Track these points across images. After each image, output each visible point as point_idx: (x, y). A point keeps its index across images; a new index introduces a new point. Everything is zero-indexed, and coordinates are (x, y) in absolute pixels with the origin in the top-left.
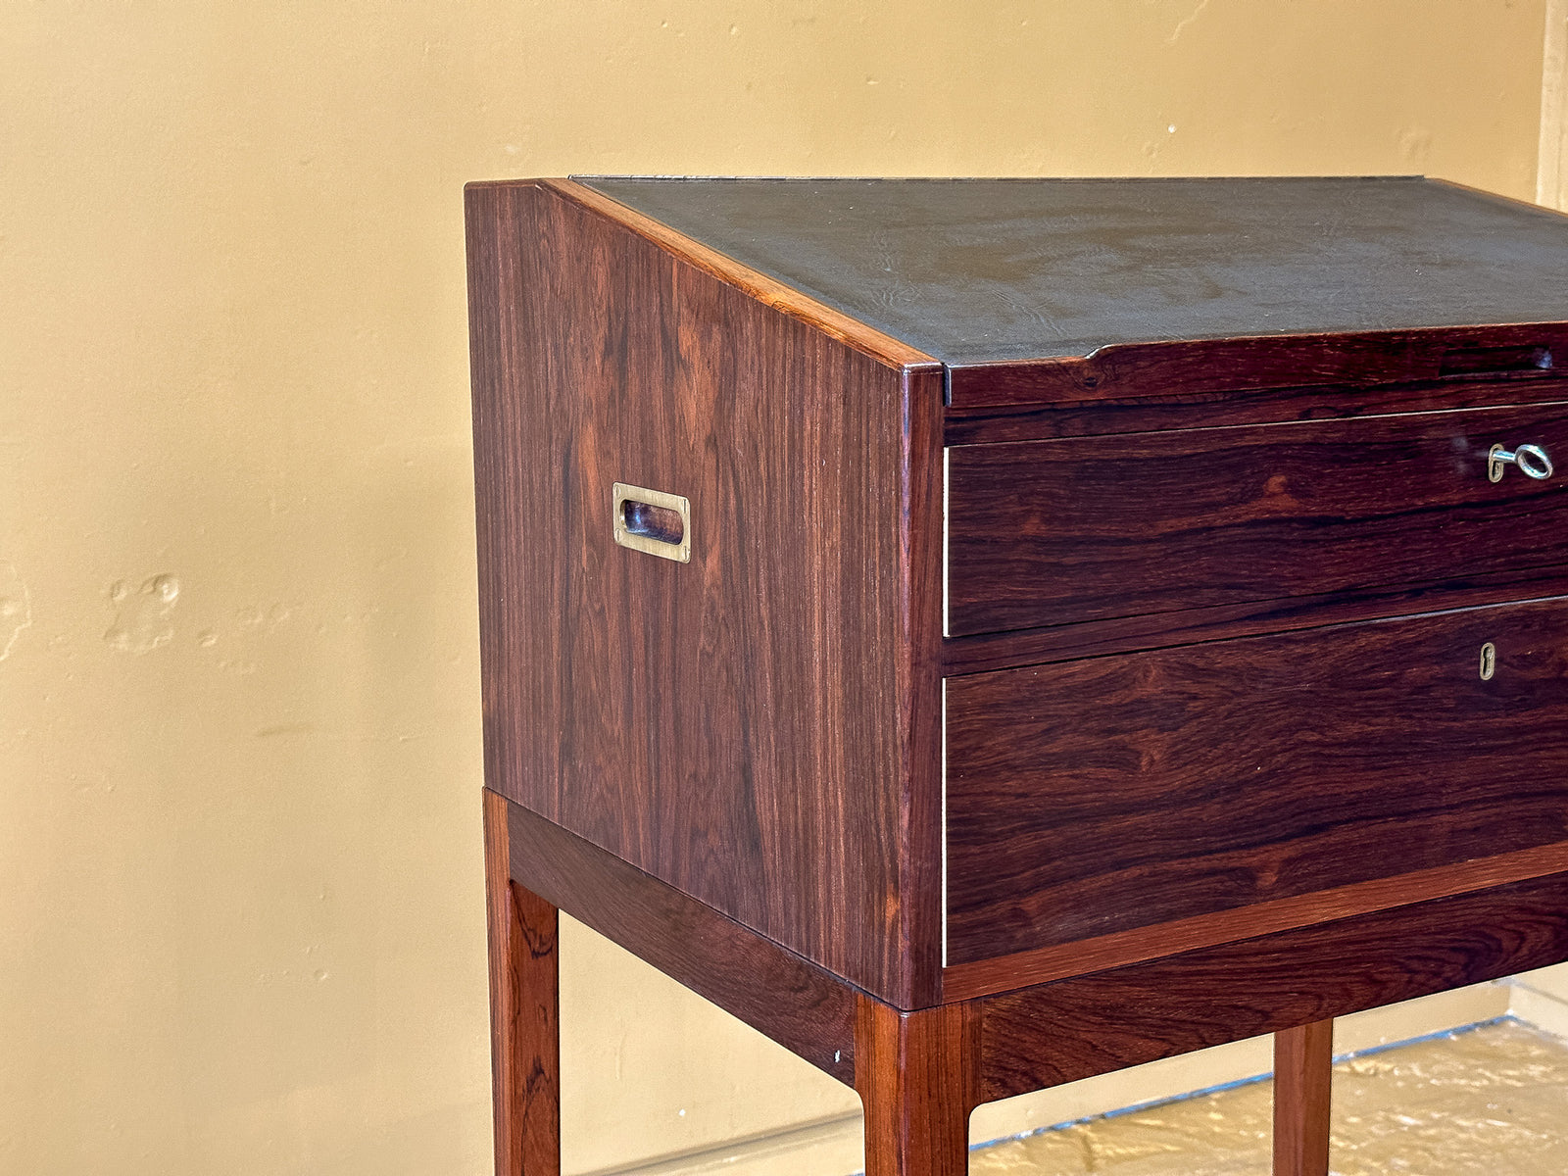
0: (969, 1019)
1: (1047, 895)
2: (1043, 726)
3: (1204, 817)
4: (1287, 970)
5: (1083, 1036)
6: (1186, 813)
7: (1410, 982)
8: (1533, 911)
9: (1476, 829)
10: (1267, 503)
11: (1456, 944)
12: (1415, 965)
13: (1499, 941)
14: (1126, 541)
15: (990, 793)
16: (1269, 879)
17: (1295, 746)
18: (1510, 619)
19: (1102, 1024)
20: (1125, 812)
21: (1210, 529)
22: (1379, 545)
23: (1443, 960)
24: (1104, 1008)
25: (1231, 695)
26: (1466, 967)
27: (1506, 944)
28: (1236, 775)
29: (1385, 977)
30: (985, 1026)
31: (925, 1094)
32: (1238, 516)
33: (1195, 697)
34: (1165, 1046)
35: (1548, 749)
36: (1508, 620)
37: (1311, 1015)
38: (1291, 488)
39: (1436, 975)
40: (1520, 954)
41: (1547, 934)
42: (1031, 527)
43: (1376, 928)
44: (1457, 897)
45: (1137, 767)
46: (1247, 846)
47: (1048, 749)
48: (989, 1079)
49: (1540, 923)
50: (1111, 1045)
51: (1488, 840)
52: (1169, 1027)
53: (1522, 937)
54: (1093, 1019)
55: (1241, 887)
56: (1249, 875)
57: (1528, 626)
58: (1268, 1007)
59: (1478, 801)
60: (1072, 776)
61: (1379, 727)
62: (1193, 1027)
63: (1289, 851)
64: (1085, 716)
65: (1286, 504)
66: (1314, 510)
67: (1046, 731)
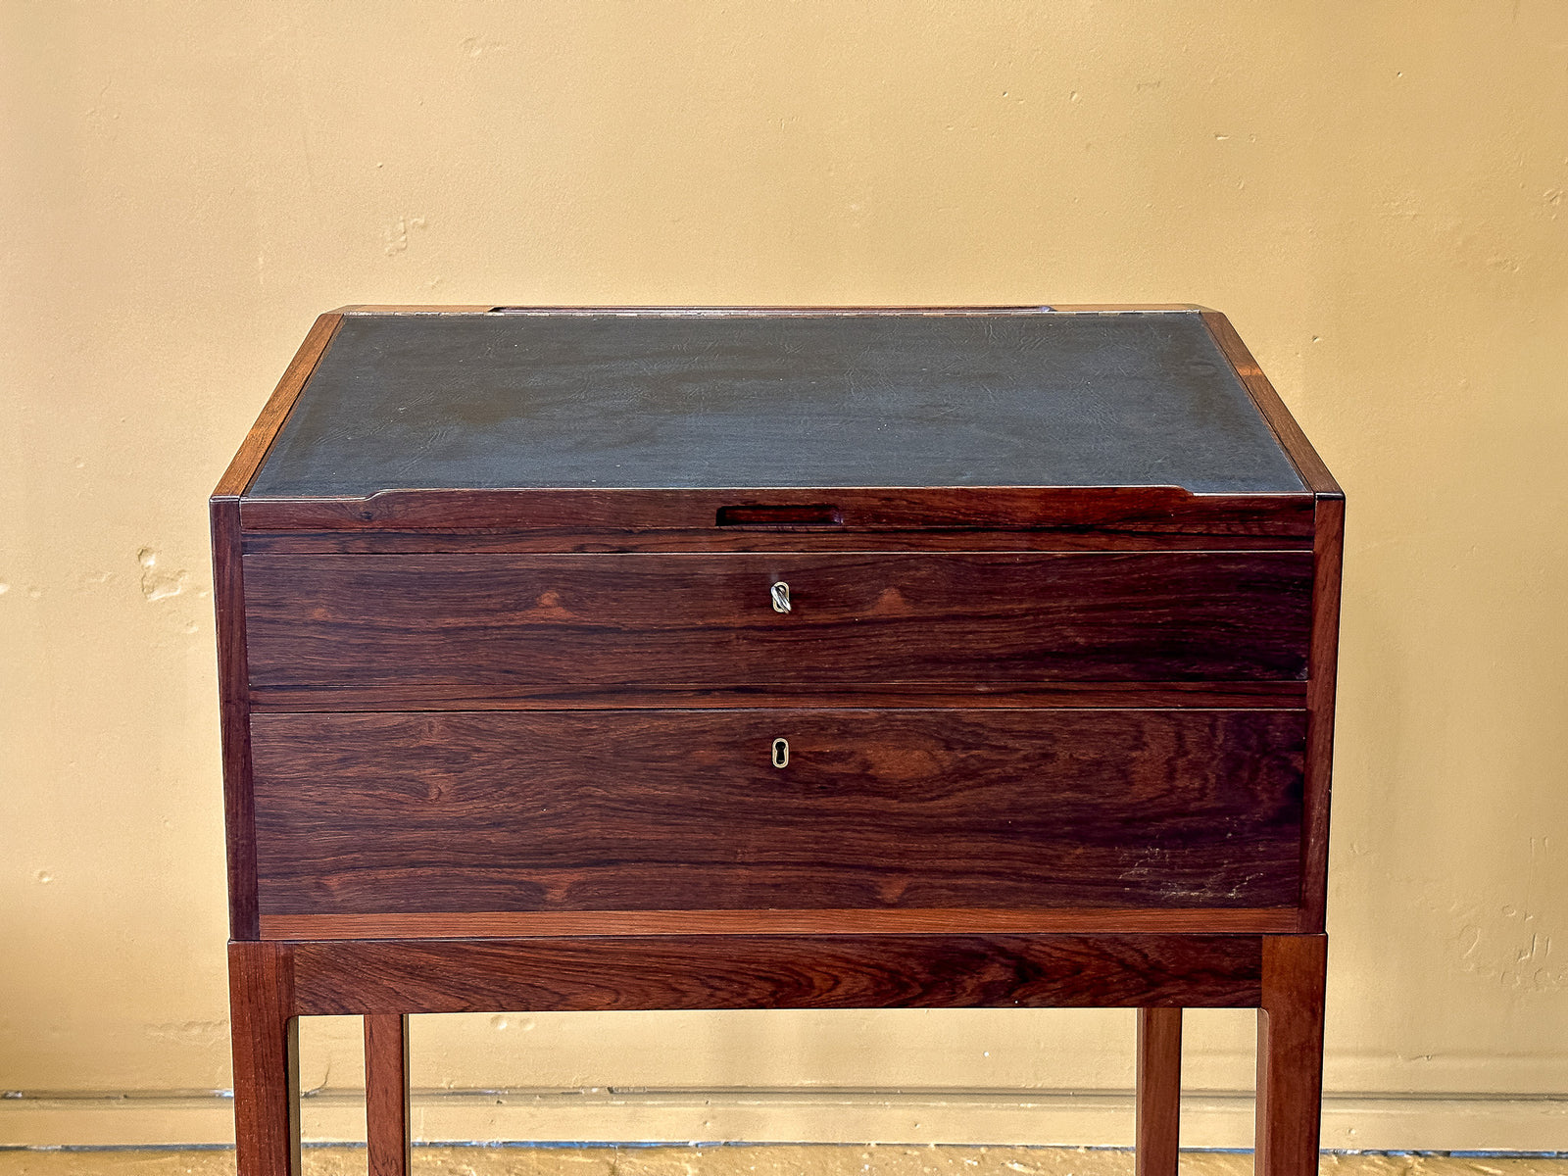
0: (282, 954)
1: (349, 876)
2: (339, 755)
3: (493, 840)
4: (582, 966)
5: (385, 983)
6: (475, 835)
7: (712, 995)
8: (848, 961)
9: (775, 886)
10: (542, 613)
11: (762, 974)
12: (717, 983)
13: (811, 980)
14: (408, 631)
15: (292, 798)
16: (557, 895)
17: (581, 797)
18: (806, 722)
19: (403, 978)
20: (416, 827)
21: (486, 628)
22: (658, 653)
23: (747, 984)
24: (406, 966)
25: (513, 751)
26: (773, 994)
27: (817, 982)
28: (522, 812)
29: (684, 987)
30: (296, 961)
31: (246, 999)
32: (513, 620)
33: (478, 750)
34: (464, 1004)
35: (854, 831)
36: (802, 722)
37: (609, 1004)
38: (563, 603)
39: (740, 995)
40: (834, 993)
41: (865, 982)
42: (318, 614)
43: (671, 947)
44: (761, 937)
45: (427, 795)
46: (536, 866)
47: (341, 773)
48: (302, 999)
49: (857, 971)
50: (415, 995)
51: (787, 896)
52: (467, 990)
53: (837, 982)
54: (395, 973)
55: (532, 899)
56: (541, 889)
57: (823, 729)
58: (563, 991)
59: (778, 863)
60: (366, 795)
61: (666, 792)
62: (491, 994)
63: (577, 876)
64: (376, 753)
65: (561, 614)
66: (587, 620)
67: (344, 759)
